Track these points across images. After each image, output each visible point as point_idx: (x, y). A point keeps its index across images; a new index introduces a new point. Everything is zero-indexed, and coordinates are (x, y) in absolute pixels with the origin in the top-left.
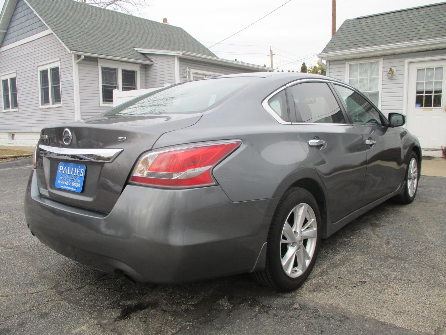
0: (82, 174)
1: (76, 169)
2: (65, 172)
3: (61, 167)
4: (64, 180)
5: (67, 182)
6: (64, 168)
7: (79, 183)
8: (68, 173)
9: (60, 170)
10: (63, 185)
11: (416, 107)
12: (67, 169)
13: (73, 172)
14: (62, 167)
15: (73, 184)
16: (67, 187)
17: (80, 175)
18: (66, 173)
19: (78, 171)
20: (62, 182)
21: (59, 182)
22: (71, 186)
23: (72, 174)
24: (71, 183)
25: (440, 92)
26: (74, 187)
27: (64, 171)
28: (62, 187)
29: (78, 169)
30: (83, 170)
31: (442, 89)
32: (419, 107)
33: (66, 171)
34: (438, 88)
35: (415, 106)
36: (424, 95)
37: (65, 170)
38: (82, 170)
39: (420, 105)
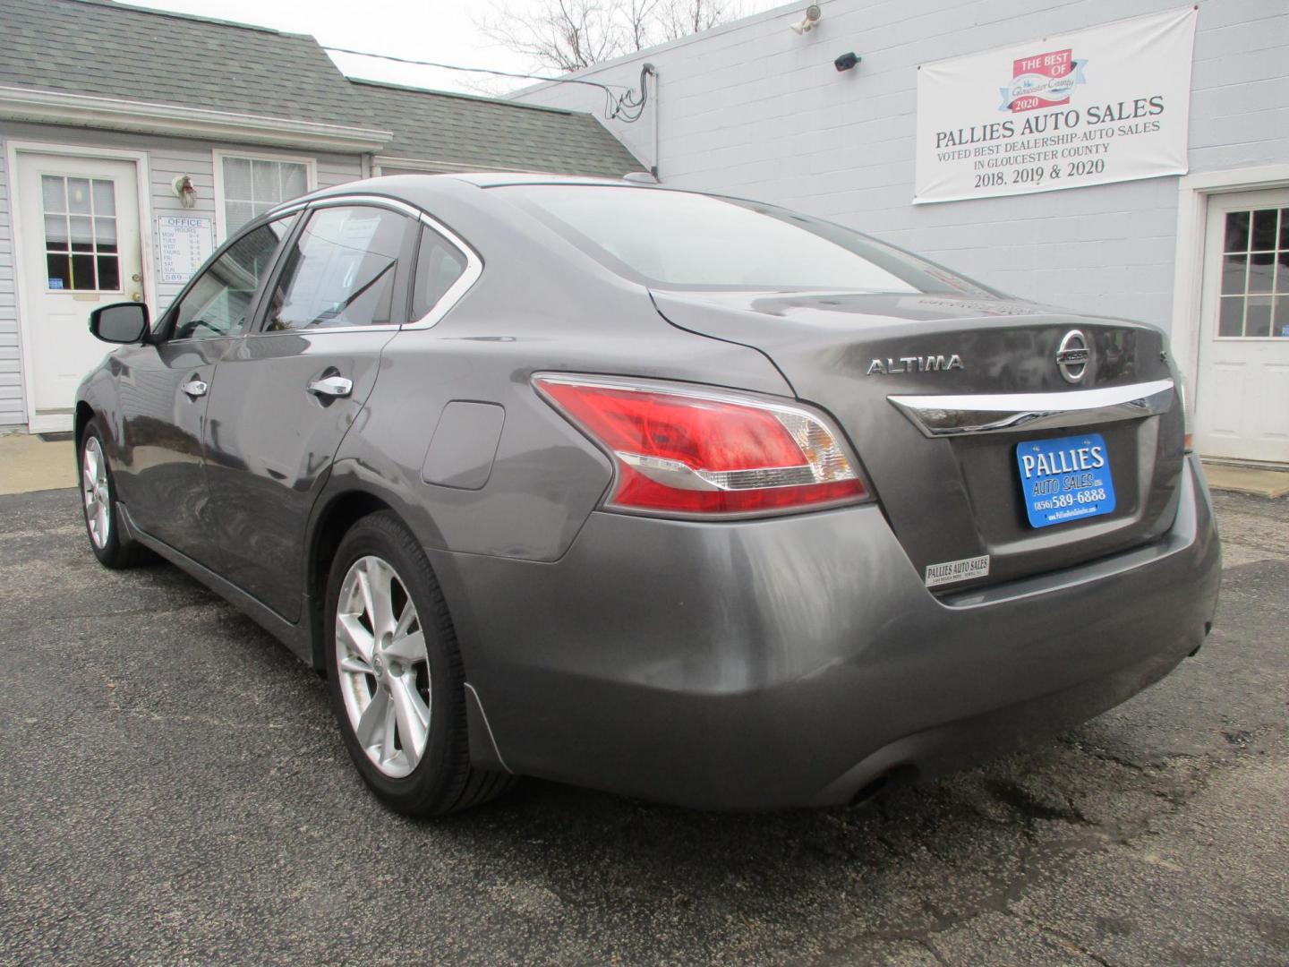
0: (1099, 462)
1: (1072, 452)
2: (1043, 470)
3: (1025, 458)
4: (1048, 498)
5: (1062, 498)
6: (1036, 459)
7: (1097, 488)
8: (1054, 471)
9: (1027, 467)
10: (1053, 511)
11: (50, 288)
12: (1048, 458)
13: (1069, 464)
14: (1028, 459)
15: (1081, 498)
16: (1065, 512)
17: (1095, 464)
18: (1048, 472)
19: (1082, 457)
20: (1047, 505)
21: (1038, 506)
22: (1077, 505)
23: (1065, 470)
24: (1075, 496)
25: (113, 248)
26: (1087, 505)
27: (1040, 468)
28: (1051, 518)
29: (1080, 451)
30: (1099, 449)
31: (116, 240)
32: (60, 288)
33: (1046, 467)
34: (106, 238)
35: (48, 286)
36: (70, 253)
37: (1042, 465)
38: (1096, 450)
39: (61, 284)
